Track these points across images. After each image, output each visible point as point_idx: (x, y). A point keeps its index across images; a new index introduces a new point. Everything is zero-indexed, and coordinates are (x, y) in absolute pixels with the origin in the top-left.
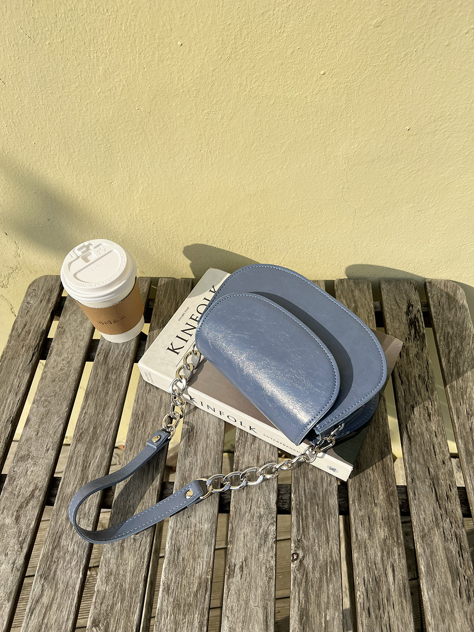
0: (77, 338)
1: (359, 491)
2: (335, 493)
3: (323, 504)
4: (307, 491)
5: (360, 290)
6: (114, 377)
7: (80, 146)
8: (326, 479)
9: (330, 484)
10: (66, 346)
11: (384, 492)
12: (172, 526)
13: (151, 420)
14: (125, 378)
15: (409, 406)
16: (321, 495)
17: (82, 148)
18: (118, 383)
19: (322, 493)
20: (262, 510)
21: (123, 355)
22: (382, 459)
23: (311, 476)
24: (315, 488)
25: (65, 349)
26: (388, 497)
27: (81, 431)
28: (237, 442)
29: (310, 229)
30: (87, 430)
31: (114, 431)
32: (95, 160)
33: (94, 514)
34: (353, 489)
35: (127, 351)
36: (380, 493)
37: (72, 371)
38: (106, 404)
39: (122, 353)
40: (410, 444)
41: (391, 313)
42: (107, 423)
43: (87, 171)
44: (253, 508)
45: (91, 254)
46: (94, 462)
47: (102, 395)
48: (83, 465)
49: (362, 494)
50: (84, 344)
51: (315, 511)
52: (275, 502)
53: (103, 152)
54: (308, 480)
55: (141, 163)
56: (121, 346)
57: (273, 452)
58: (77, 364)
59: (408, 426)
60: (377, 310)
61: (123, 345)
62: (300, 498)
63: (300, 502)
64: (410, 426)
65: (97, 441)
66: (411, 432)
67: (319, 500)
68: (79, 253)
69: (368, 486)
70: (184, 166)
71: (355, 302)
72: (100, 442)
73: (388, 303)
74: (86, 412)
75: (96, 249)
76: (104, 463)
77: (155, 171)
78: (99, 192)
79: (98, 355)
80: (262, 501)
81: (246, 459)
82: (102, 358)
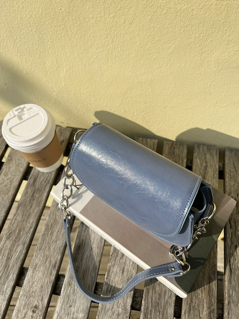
0: (19, 165)
1: (190, 306)
2: (173, 304)
3: (163, 312)
4: (153, 300)
5: (211, 154)
6: (37, 196)
7: (20, 34)
8: (168, 293)
9: (170, 297)
10: (11, 170)
11: (207, 310)
12: (58, 311)
13: (57, 230)
14: (44, 198)
15: (234, 245)
16: (163, 305)
17: (22, 36)
18: (39, 201)
19: (164, 303)
20: (120, 309)
21: (46, 181)
22: (209, 283)
23: (158, 289)
24: (159, 299)
25: (10, 171)
26: (210, 313)
27: (10, 232)
28: (111, 255)
29: (182, 110)
30: (14, 231)
31: (31, 234)
32: (32, 46)
33: (9, 293)
34: (186, 303)
35: (49, 179)
36: (205, 310)
37: (12, 188)
38: (30, 215)
39: (45, 179)
40: (231, 275)
41: (230, 174)
42: (28, 228)
43: (27, 54)
44: (115, 307)
45: (24, 114)
46: (15, 255)
47: (28, 207)
48: (8, 256)
49: (192, 308)
50: (22, 169)
51: (157, 316)
52: (130, 304)
53: (37, 40)
54: (155, 291)
55: (64, 51)
56: (45, 174)
57: (134, 267)
58: (16, 183)
59: (231, 261)
60: (220, 169)
61: (47, 174)
62: (148, 304)
63: (147, 308)
64: (232, 261)
65: (19, 240)
66: (232, 266)
67: (161, 308)
68: (16, 113)
69: (197, 302)
70: (95, 57)
71: (206, 162)
72: (21, 241)
73: (228, 166)
74: (16, 219)
75: (29, 111)
76: (22, 257)
77: (74, 59)
78: (36, 69)
79: (30, 179)
80: (121, 302)
81: (115, 270)
82: (32, 182)
